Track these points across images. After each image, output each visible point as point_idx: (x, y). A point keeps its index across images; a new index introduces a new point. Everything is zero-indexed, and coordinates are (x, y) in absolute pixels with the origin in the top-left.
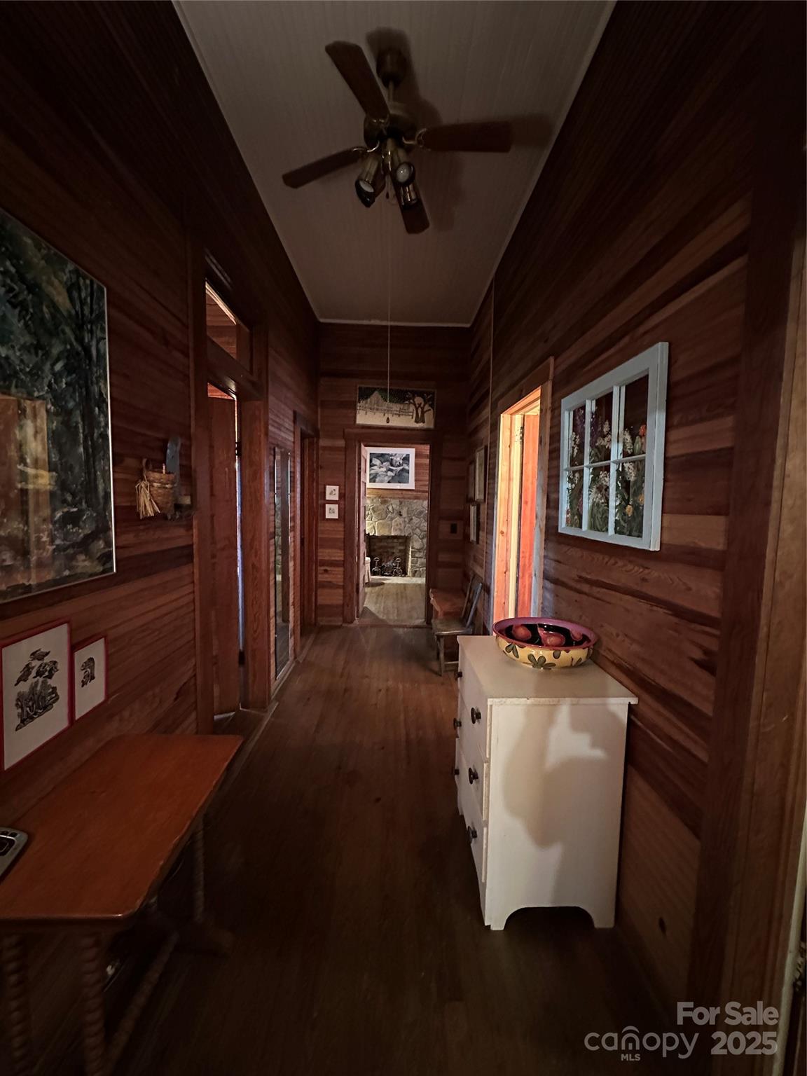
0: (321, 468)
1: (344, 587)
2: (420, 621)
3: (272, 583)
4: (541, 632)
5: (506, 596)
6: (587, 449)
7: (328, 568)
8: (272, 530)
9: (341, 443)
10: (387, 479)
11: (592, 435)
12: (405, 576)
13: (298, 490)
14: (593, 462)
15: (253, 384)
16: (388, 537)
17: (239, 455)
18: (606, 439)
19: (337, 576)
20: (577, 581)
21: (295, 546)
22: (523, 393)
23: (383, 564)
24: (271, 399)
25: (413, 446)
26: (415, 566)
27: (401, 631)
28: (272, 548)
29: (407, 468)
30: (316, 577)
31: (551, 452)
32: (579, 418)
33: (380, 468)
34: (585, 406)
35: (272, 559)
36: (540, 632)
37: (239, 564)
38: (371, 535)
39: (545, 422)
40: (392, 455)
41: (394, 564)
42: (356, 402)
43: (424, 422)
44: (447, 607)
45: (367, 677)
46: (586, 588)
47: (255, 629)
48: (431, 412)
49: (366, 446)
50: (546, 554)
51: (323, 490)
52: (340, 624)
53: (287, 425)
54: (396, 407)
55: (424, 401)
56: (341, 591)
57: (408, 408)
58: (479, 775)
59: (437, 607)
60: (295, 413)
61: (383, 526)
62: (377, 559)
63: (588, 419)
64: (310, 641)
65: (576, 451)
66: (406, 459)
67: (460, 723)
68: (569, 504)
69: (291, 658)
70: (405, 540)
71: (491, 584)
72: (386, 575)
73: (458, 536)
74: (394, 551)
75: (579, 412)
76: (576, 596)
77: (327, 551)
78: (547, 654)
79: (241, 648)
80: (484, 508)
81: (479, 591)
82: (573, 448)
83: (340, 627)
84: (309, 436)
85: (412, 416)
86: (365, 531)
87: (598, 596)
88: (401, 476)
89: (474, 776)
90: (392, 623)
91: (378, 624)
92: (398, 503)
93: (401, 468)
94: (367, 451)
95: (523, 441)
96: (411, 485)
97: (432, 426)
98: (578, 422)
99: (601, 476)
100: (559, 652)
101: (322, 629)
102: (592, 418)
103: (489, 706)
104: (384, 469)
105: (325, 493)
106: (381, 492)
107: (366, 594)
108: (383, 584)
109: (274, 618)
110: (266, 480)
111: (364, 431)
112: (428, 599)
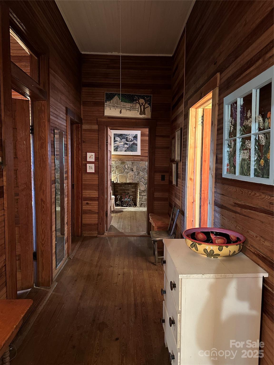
0: (84, 142)
1: (98, 213)
2: (143, 232)
3: (53, 210)
4: (213, 236)
5: (194, 217)
6: (238, 127)
7: (89, 202)
8: (53, 179)
9: (96, 127)
10: (124, 149)
11: (241, 119)
12: (135, 207)
13: (70, 155)
14: (242, 134)
15: (40, 90)
16: (126, 184)
17: (32, 133)
18: (249, 121)
19: (94, 206)
20: (234, 206)
21: (68, 189)
22: (203, 96)
23: (122, 200)
24: (52, 99)
25: (140, 129)
26: (141, 201)
27: (132, 239)
28: (53, 190)
29: (136, 142)
30: (82, 208)
31: (218, 130)
32: (234, 109)
33: (120, 143)
34: (237, 102)
35: (53, 196)
36: (211, 236)
37: (33, 199)
38: (114, 182)
39: (215, 112)
40: (127, 135)
41: (129, 200)
42: (104, 102)
43: (145, 114)
44: (160, 224)
45: (112, 267)
46: (238, 209)
47: (43, 238)
48: (149, 108)
49: (111, 129)
50: (215, 191)
51: (85, 156)
52: (96, 235)
53: (62, 116)
54: (128, 105)
55: (145, 101)
56: (97, 215)
57: (136, 106)
58: (175, 322)
59: (153, 224)
60: (67, 108)
61: (122, 177)
62: (119, 197)
63: (239, 109)
64: (77, 246)
65: (232, 128)
66: (136, 137)
67: (165, 291)
68: (228, 161)
69: (66, 256)
70: (135, 185)
71: (184, 210)
72: (124, 206)
73: (166, 182)
74: (129, 192)
75: (234, 105)
76: (233, 215)
77: (88, 191)
78: (215, 248)
79: (35, 250)
80: (180, 165)
81: (177, 214)
82: (231, 127)
83: (96, 237)
84: (77, 123)
85: (138, 110)
86: (111, 180)
87: (245, 214)
88: (132, 148)
89: (172, 322)
90: (127, 234)
91: (120, 235)
92: (131, 164)
93: (133, 142)
94: (112, 133)
95: (203, 124)
96: (139, 153)
97: (149, 117)
98: (233, 112)
99: (246, 143)
100: (222, 247)
101: (85, 239)
102: (241, 108)
103: (180, 280)
104: (122, 143)
105: (86, 157)
106: (121, 157)
107: (112, 217)
108: (123, 211)
109: (55, 232)
110: (49, 148)
111: (109, 120)
112: (148, 219)
